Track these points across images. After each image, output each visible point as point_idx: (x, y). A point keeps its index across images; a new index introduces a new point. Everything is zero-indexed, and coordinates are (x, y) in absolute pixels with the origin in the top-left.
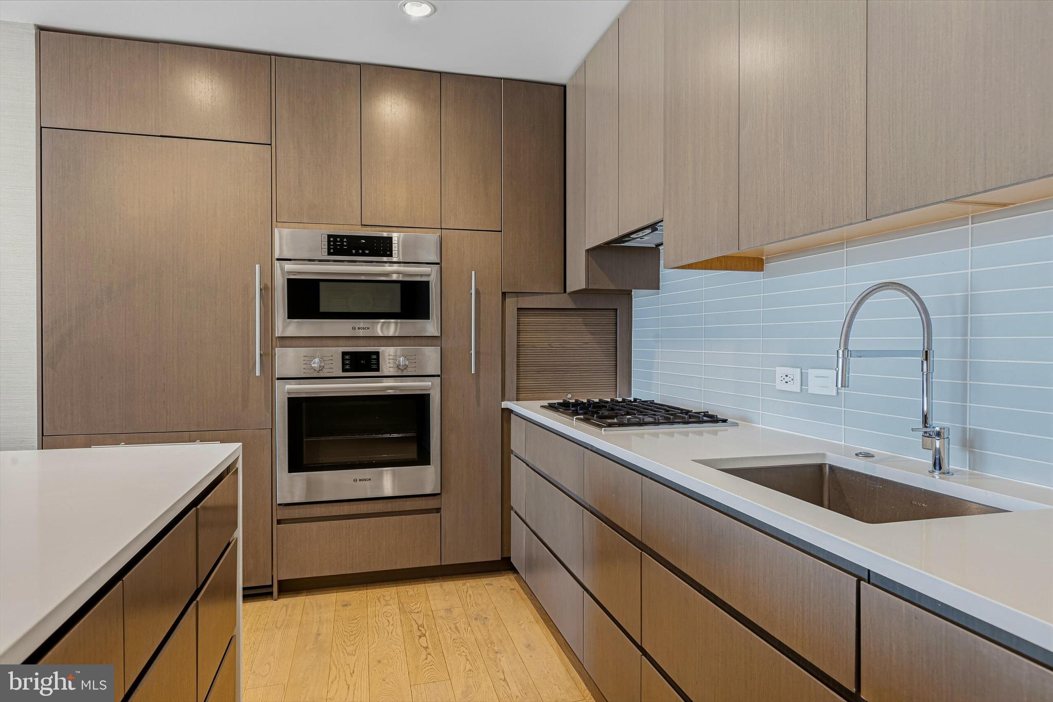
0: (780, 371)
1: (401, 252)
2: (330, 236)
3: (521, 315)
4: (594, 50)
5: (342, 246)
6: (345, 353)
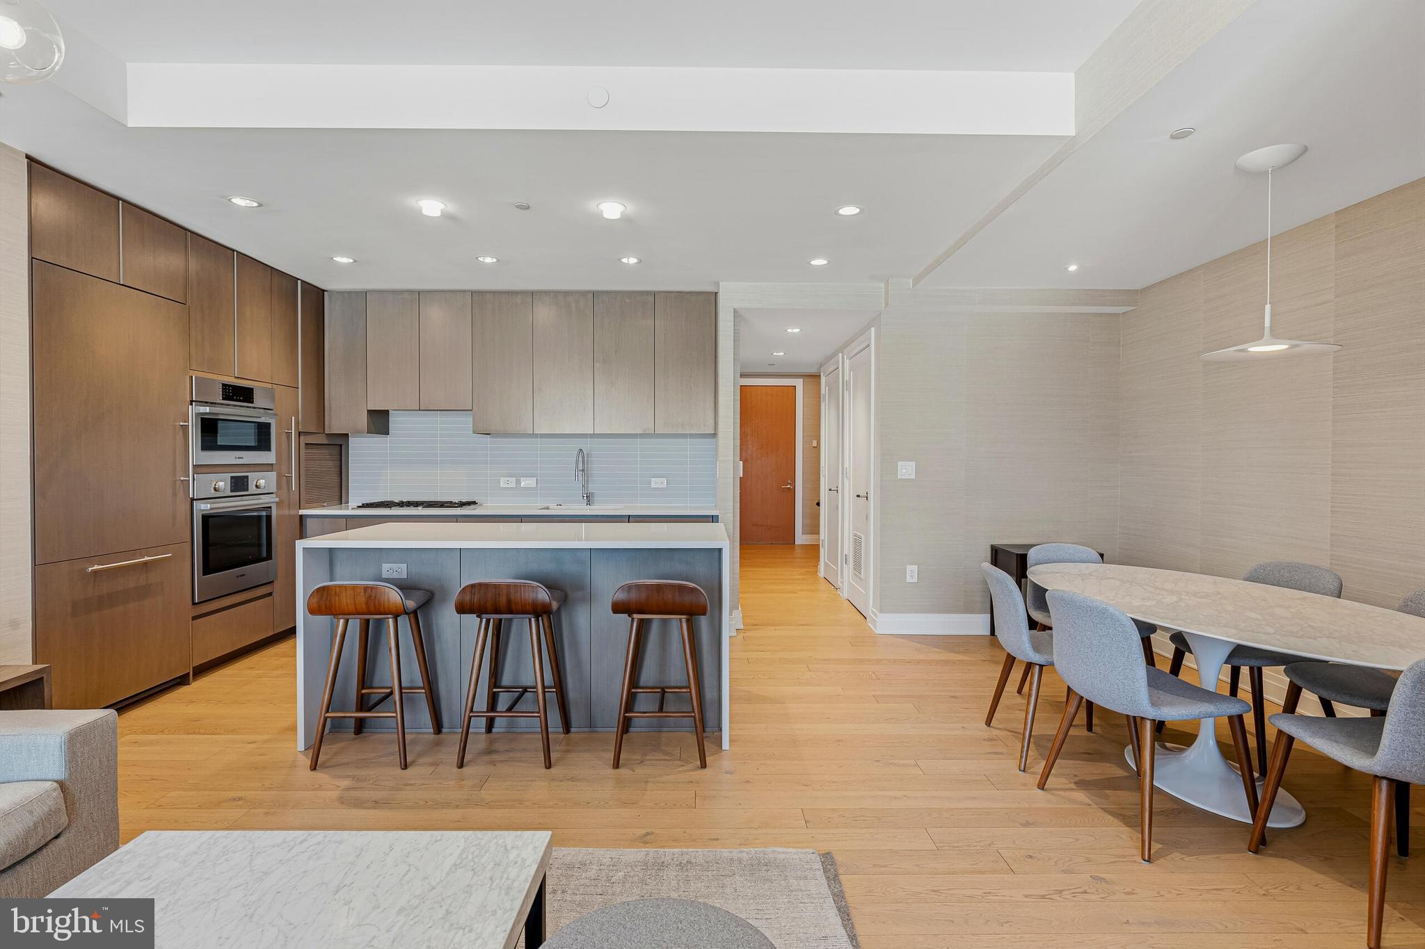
0: (502, 479)
1: (259, 400)
2: (223, 385)
3: (306, 448)
4: (383, 294)
5: (229, 392)
6: (232, 478)
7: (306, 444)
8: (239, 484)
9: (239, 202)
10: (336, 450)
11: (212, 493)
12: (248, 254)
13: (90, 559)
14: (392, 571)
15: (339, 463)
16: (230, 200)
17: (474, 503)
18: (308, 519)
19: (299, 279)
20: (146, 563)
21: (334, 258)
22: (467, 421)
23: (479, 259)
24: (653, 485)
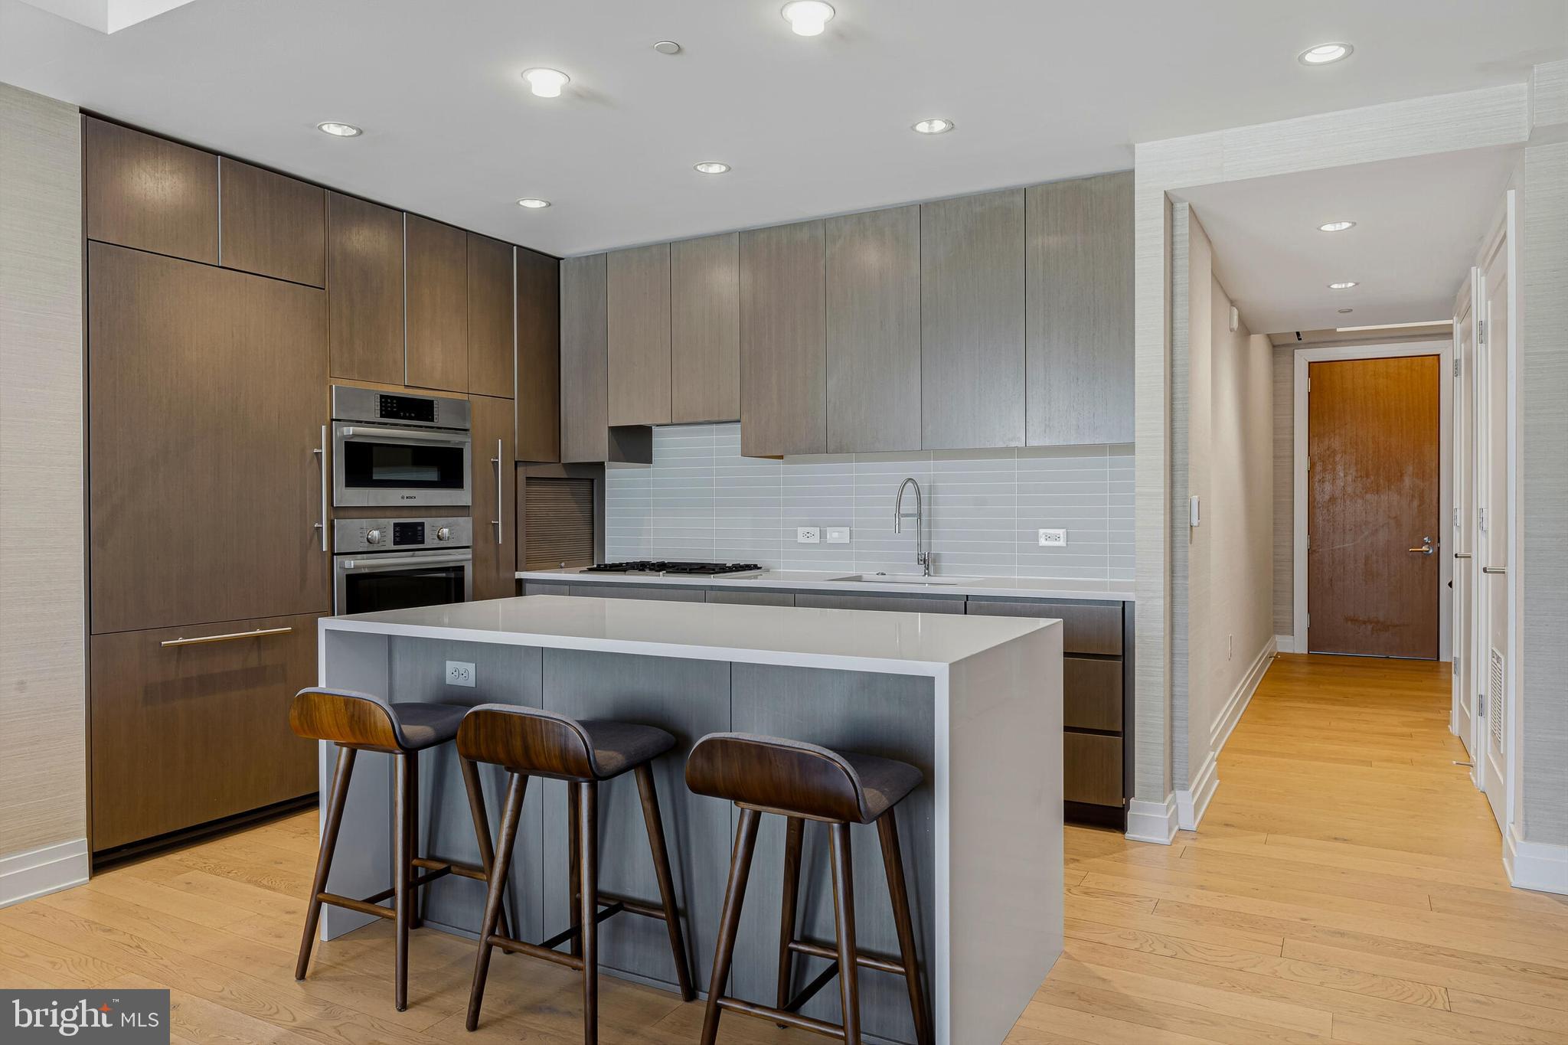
0: (801, 530)
1: (441, 418)
2: (382, 397)
3: (528, 484)
4: (626, 252)
5: (392, 407)
6: (396, 525)
7: (527, 478)
8: (409, 535)
9: (333, 129)
10: (584, 488)
11: (365, 547)
12: (425, 215)
13: (172, 631)
14: (456, 674)
15: (589, 505)
16: (320, 128)
17: (756, 567)
18: (527, 585)
19: (514, 245)
20: (258, 637)
21: (521, 203)
22: (732, 437)
23: (699, 168)
24: (1043, 542)
